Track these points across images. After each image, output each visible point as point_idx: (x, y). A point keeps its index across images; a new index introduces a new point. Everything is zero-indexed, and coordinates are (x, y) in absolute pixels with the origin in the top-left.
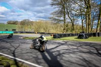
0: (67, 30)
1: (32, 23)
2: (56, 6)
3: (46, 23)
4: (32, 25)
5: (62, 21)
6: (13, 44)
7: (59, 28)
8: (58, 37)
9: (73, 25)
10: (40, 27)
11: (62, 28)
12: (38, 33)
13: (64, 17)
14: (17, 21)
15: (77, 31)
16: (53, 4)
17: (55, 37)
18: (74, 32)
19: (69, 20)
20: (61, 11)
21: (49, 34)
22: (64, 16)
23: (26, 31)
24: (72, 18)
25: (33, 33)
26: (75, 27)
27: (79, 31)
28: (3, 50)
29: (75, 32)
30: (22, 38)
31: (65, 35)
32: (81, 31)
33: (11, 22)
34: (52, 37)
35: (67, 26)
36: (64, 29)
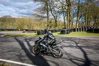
0: (51, 27)
3: (30, 19)
5: (46, 17)
7: (42, 24)
10: (23, 24)
11: (46, 25)
12: (21, 30)
13: (48, 14)
15: (60, 27)
18: (57, 29)
19: (52, 17)
20: (44, 8)
21: (33, 30)
22: (48, 12)
24: (55, 15)
25: (16, 30)
27: (61, 28)
30: (2, 36)
32: (63, 27)
34: (36, 33)
35: (50, 23)
36: (48, 26)
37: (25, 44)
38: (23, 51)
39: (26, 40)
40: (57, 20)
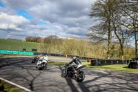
0: (112, 55)
1: (61, 41)
2: (97, 18)
3: (82, 41)
4: (61, 44)
5: (106, 40)
6: (31, 71)
7: (100, 50)
9: (122, 47)
10: (72, 48)
11: (106, 51)
12: (69, 56)
13: (109, 35)
14: (39, 38)
15: (128, 56)
16: (92, 15)
17: (93, 63)
18: (123, 58)
19: (116, 40)
20: (104, 25)
21: (85, 58)
22: (109, 32)
23: (52, 52)
24: (121, 37)
25: (62, 56)
26: (125, 50)
27: (130, 57)
28: (17, 79)
29: (125, 57)
31: (109, 62)
33: (31, 39)
34: (90, 63)
35: (112, 48)
36: (108, 53)
40: (124, 45)
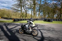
0: (23, 17)
3: (9, 11)
8: (17, 21)
10: (3, 14)
12: (2, 18)
13: (21, 9)
18: (27, 18)
19: (24, 11)
21: (11, 19)
22: (21, 8)
24: (26, 10)
26: (27, 15)
27: (29, 18)
32: (31, 17)
36: (21, 16)
37: (4, 27)
38: (2, 32)
39: (5, 25)
40: (27, 13)
